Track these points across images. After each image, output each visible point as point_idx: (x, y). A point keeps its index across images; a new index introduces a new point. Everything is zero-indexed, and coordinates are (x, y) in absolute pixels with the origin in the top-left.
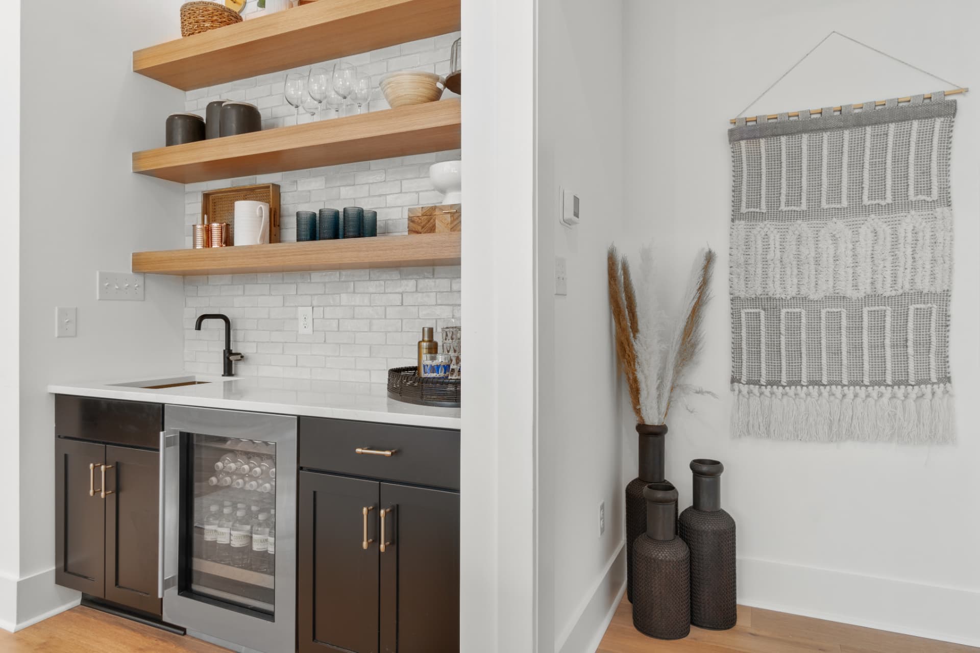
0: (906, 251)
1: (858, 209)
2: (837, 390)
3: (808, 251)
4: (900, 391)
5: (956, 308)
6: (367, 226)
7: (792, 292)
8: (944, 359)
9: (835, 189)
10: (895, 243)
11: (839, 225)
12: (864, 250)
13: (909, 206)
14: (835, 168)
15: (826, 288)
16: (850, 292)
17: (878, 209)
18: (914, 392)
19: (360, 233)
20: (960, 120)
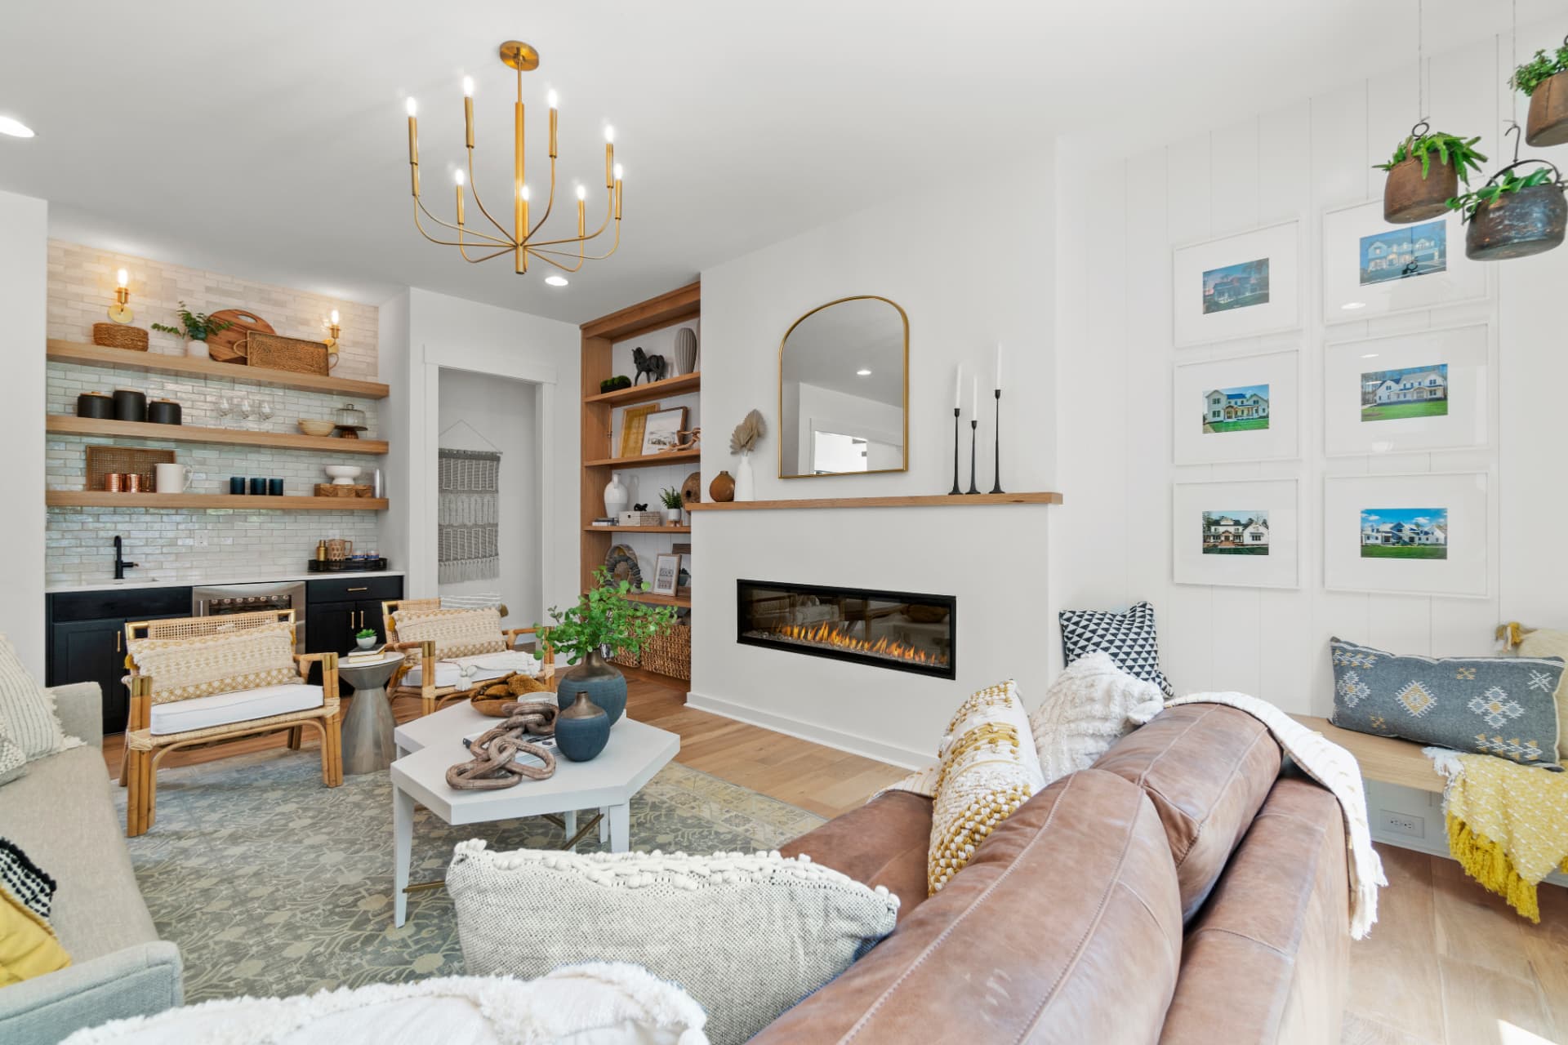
0: (486, 508)
1: (471, 492)
2: (463, 561)
3: (453, 506)
4: (484, 560)
5: (499, 528)
6: (277, 489)
7: (447, 523)
8: (496, 550)
9: (463, 484)
10: (483, 504)
11: (464, 497)
12: (472, 507)
13: (486, 492)
14: (463, 473)
15: (460, 521)
16: (468, 523)
17: (477, 492)
18: (488, 559)
19: (272, 493)
20: (502, 463)
